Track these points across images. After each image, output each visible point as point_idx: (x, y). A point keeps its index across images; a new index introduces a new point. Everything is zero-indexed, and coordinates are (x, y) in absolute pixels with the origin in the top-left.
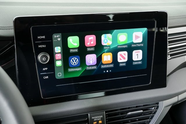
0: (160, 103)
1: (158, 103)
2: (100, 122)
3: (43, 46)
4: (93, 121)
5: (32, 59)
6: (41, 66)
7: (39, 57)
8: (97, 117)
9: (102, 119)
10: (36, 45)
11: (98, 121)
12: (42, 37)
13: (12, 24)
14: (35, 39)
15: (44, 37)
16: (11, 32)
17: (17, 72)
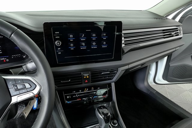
0: (119, 68)
1: (118, 69)
2: (88, 77)
3: (58, 37)
4: (84, 76)
5: (53, 44)
6: (57, 47)
7: (56, 43)
8: (86, 75)
9: (89, 76)
10: (54, 37)
11: (86, 77)
12: (57, 33)
13: (42, 26)
14: (54, 34)
15: (58, 33)
16: (42, 30)
17: (45, 51)
